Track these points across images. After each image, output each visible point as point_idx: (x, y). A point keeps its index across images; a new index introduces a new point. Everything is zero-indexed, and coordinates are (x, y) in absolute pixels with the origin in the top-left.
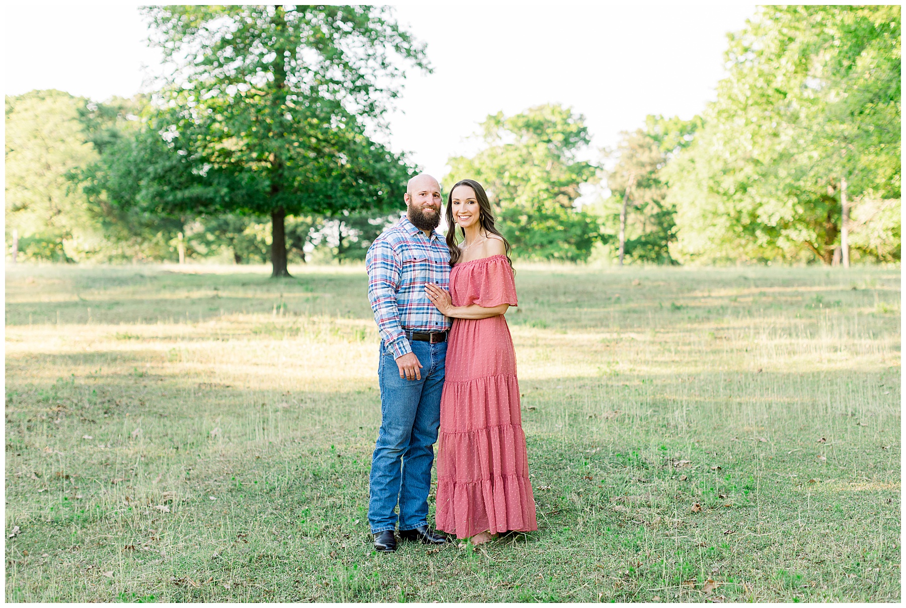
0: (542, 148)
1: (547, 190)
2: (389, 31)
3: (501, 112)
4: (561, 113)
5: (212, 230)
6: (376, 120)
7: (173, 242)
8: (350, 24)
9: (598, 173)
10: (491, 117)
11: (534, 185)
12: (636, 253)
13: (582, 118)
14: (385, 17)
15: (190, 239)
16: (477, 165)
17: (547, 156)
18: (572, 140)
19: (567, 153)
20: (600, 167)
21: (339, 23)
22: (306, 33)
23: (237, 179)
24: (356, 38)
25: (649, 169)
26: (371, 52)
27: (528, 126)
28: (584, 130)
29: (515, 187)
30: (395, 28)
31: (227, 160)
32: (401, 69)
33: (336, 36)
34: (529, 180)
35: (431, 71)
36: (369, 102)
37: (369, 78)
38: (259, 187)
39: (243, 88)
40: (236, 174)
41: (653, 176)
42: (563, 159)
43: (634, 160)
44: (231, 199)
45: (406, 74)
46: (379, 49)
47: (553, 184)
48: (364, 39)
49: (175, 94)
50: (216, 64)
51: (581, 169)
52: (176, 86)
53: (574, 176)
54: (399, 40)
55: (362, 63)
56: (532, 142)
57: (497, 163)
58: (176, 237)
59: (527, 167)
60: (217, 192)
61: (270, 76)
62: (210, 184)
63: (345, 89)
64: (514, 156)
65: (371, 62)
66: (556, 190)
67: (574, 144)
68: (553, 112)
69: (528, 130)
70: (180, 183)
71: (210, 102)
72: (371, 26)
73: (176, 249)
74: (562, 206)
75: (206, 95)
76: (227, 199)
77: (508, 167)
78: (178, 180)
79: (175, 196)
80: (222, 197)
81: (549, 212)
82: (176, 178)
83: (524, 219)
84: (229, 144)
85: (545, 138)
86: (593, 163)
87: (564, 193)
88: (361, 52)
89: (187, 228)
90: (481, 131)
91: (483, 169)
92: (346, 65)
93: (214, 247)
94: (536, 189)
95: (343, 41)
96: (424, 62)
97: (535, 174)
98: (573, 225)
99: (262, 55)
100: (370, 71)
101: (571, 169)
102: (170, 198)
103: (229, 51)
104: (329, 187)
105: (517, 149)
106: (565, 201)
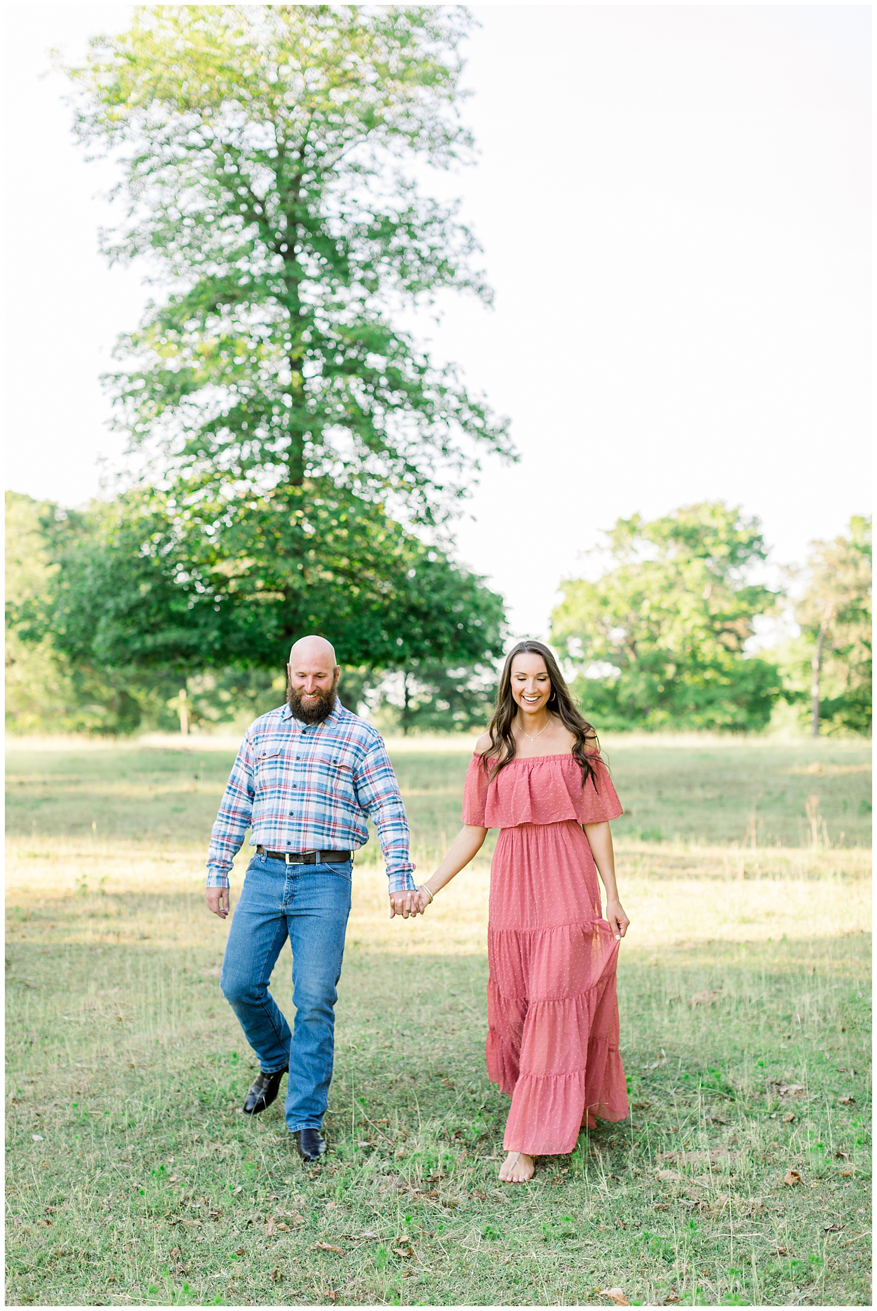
0: (698, 567)
1: (705, 627)
2: (455, 403)
3: (636, 516)
4: (724, 515)
5: (226, 687)
6: (435, 531)
7: (173, 704)
8: (400, 394)
9: (780, 601)
10: (622, 522)
11: (686, 620)
12: (838, 718)
13: (755, 522)
14: (448, 382)
15: (197, 698)
16: (602, 590)
17: (704, 578)
18: (741, 553)
19: (734, 573)
20: (782, 593)
21: (383, 392)
22: (334, 407)
23: (234, 617)
24: (407, 414)
25: (854, 595)
26: (427, 433)
27: (676, 534)
28: (759, 539)
29: (658, 623)
30: (463, 398)
31: (222, 590)
32: (473, 456)
33: (379, 410)
34: (678, 612)
35: (515, 459)
36: (425, 505)
37: (424, 470)
38: (265, 628)
39: (242, 488)
40: (234, 611)
41: (863, 605)
42: (727, 582)
43: (833, 583)
44: (223, 646)
45: (480, 464)
46: (439, 429)
47: (713, 618)
48: (417, 414)
49: (147, 498)
50: (203, 454)
51: (755, 595)
52: (146, 486)
53: (744, 606)
54: (467, 415)
55: (414, 449)
56: (683, 557)
57: (631, 588)
58: (177, 695)
59: (675, 594)
60: (204, 636)
61: (283, 471)
62: (195, 625)
63: (391, 486)
64: (656, 578)
65: (429, 448)
66: (718, 626)
67: (744, 560)
68: (713, 514)
69: (676, 541)
70: (155, 624)
71: (196, 508)
72: (427, 395)
73: (176, 712)
74: (727, 649)
75: (191, 499)
76: (217, 646)
77: (647, 594)
78: (151, 620)
79: (144, 643)
80: (211, 644)
81: (708, 659)
82: (148, 617)
83: (670, 671)
84: (223, 568)
85: (701, 551)
86: (772, 588)
87: (730, 631)
88: (414, 433)
89: (190, 682)
90: (607, 542)
91: (612, 596)
92: (392, 454)
93: (229, 710)
94: (689, 625)
95: (389, 417)
96: (505, 446)
97: (687, 604)
98: (743, 677)
99: (272, 439)
100: (426, 461)
101: (740, 596)
102: (138, 645)
103: (224, 434)
104: (365, 627)
105: (660, 568)
106: (731, 641)
